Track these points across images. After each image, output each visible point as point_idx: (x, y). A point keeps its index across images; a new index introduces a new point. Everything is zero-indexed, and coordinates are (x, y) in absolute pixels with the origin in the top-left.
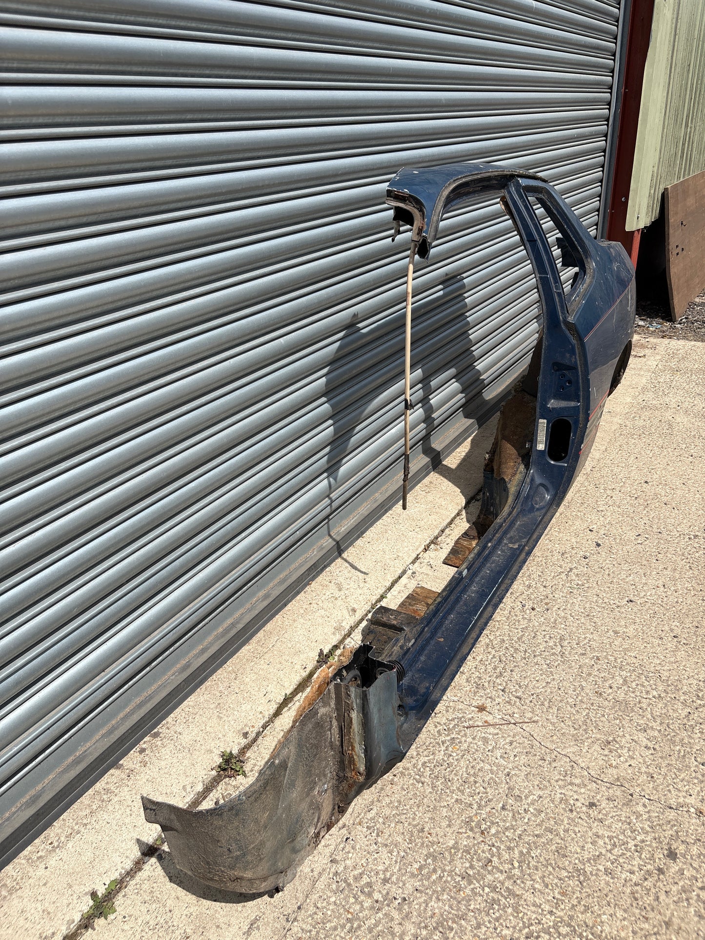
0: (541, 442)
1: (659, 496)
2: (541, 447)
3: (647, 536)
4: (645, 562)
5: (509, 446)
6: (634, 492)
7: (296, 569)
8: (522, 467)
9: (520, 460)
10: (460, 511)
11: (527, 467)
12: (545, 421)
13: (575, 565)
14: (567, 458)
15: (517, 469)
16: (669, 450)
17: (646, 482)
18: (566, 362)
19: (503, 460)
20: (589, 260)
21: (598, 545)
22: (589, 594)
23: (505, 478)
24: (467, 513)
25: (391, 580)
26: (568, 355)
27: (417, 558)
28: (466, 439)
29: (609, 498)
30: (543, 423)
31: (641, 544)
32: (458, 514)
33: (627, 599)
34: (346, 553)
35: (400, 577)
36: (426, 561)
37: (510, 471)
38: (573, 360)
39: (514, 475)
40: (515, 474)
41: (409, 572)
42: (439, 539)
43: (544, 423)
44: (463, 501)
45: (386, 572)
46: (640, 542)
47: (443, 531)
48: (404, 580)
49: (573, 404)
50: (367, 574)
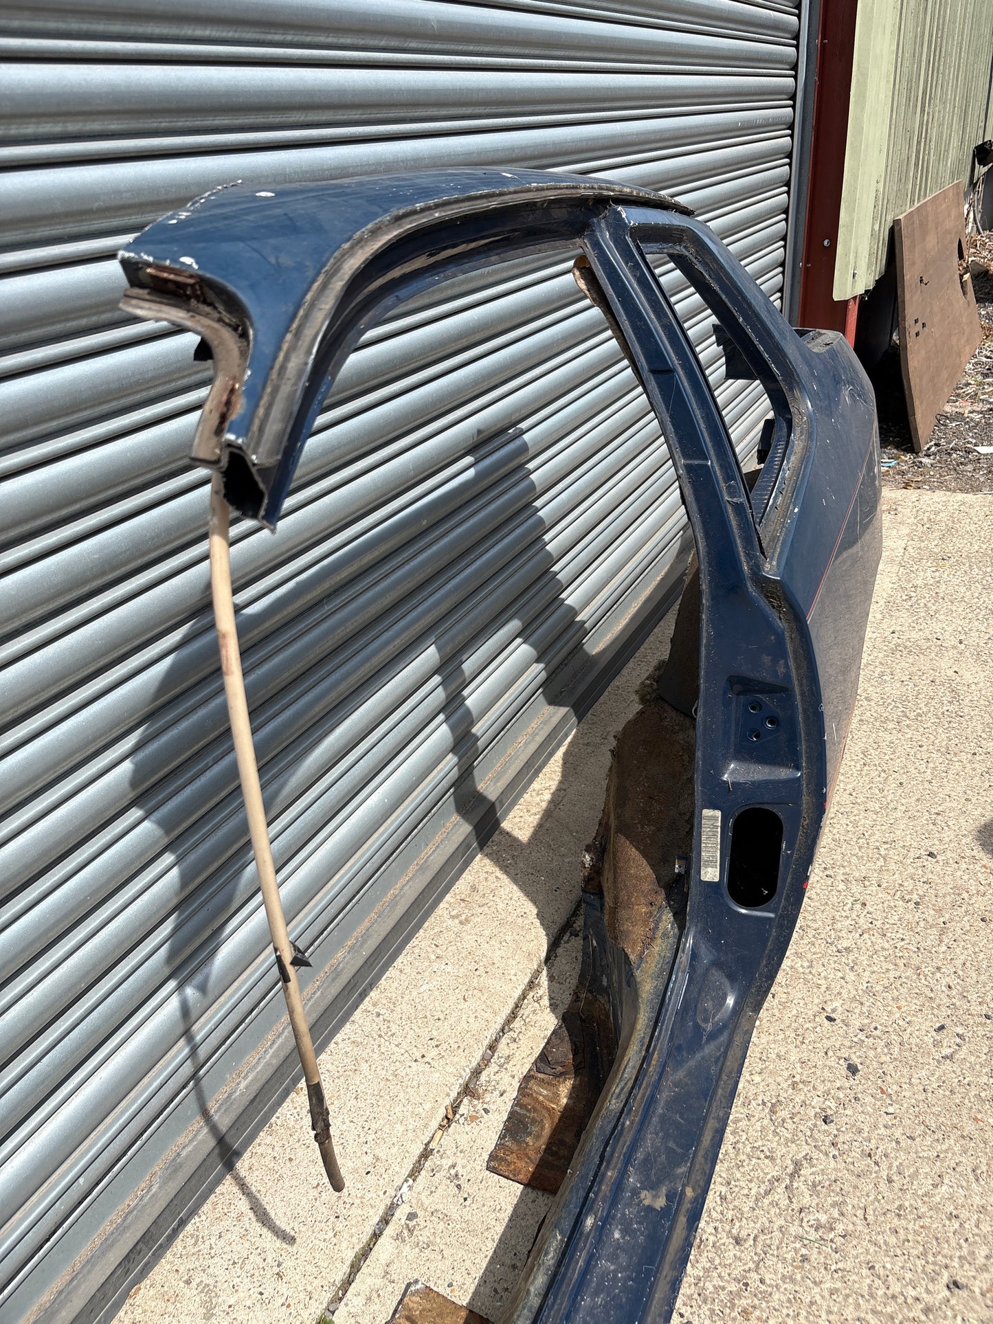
0: (710, 863)
1: (965, 895)
2: (711, 874)
3: (960, 1030)
4: (970, 1128)
5: (634, 853)
6: (909, 885)
7: (91, 1262)
8: (667, 919)
9: (661, 899)
10: (537, 973)
11: (680, 917)
12: (718, 813)
13: (805, 1149)
14: (775, 898)
15: (657, 923)
16: (963, 756)
17: (931, 855)
18: (765, 676)
19: (623, 895)
20: (797, 393)
21: (853, 1069)
22: (849, 1265)
23: (629, 951)
24: (551, 978)
25: (350, 1256)
26: (767, 659)
27: (426, 1154)
28: (551, 755)
29: (858, 906)
30: (711, 821)
31: (949, 1057)
32: (531, 985)
33: (945, 1278)
34: (247, 1155)
35: (376, 1236)
36: (446, 1163)
37: (638, 931)
38: (781, 670)
39: (649, 941)
40: (653, 939)
41: (401, 1213)
42: (483, 1077)
43: (714, 818)
44: (539, 942)
45: (339, 1226)
46: (948, 1051)
47: (492, 1047)
48: (385, 1249)
49: (784, 773)
50: (291, 1240)
